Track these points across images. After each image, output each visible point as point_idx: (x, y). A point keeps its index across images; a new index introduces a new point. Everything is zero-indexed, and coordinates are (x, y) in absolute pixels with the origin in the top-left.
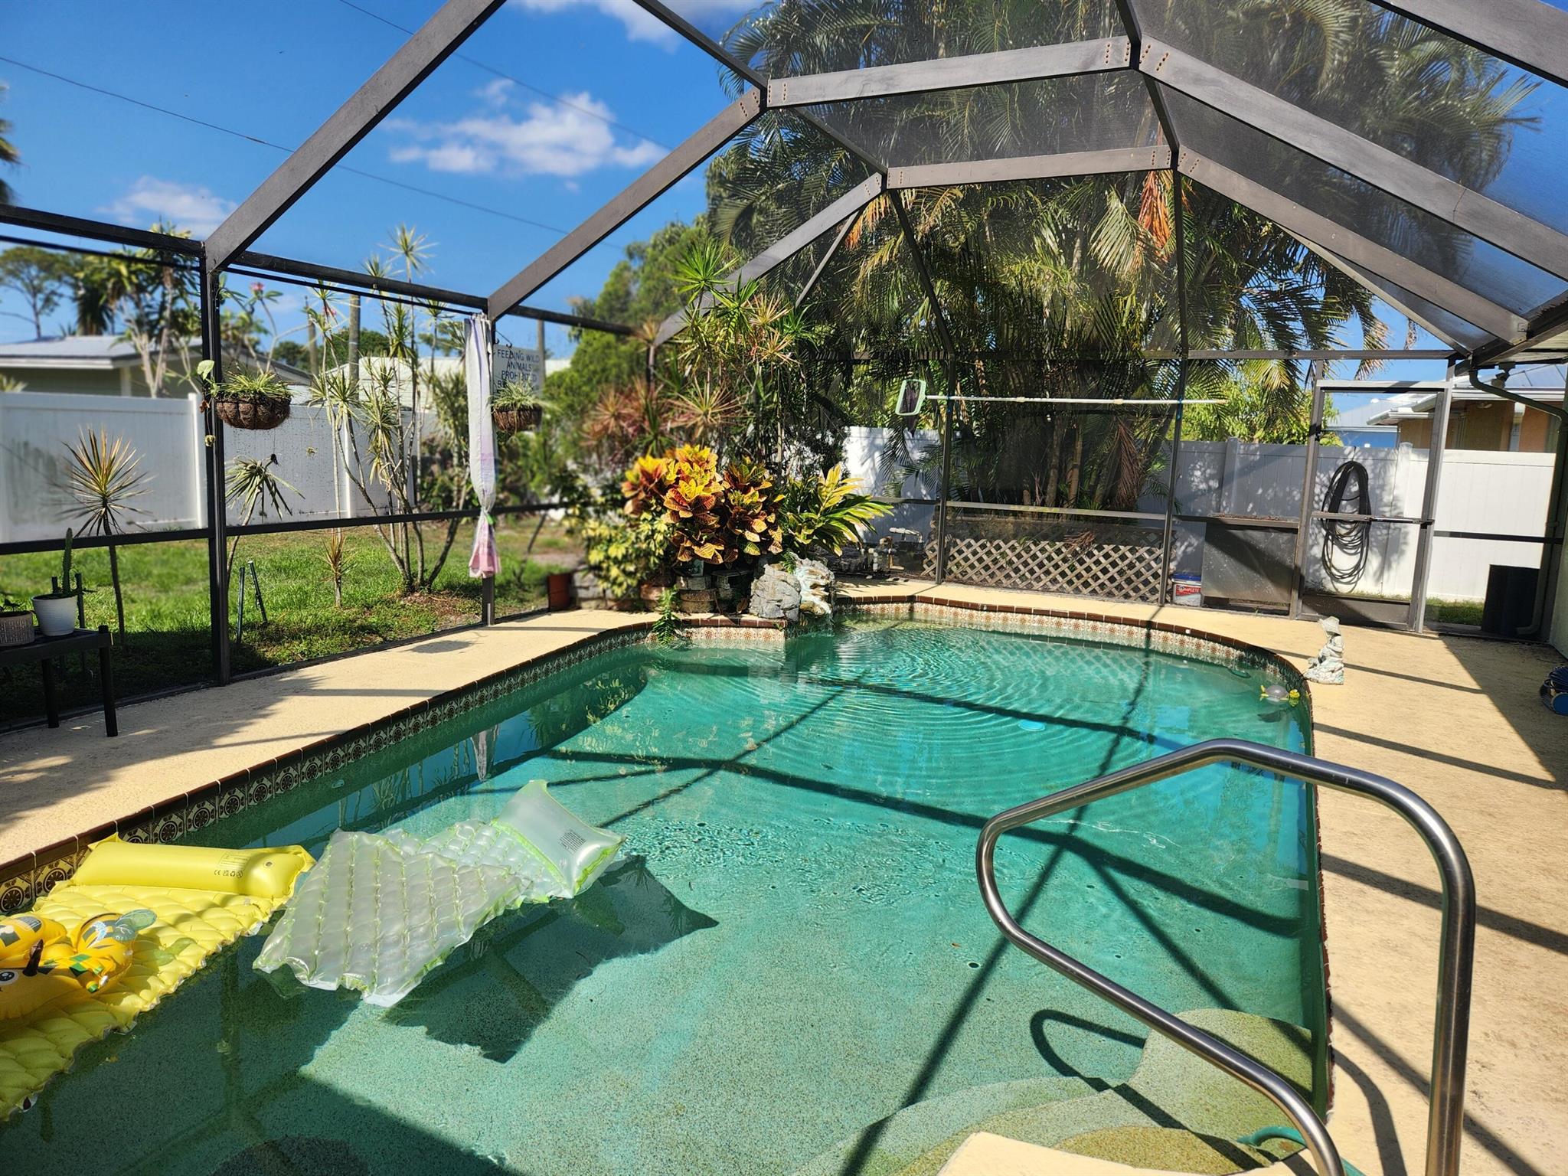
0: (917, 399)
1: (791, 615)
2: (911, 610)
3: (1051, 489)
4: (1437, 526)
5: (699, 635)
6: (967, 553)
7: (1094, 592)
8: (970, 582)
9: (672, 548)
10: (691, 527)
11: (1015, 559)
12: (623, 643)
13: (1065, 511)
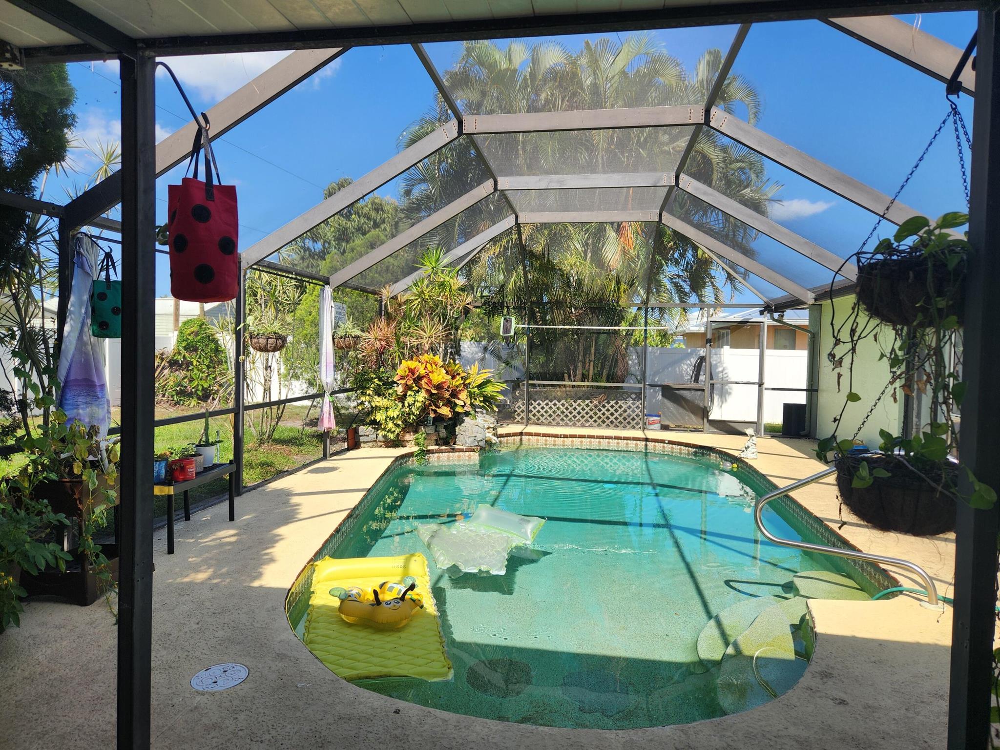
0: (511, 328)
1: (482, 444)
2: (521, 440)
3: (579, 372)
4: (765, 386)
5: (433, 458)
6: (539, 408)
7: (608, 425)
8: (542, 424)
9: (424, 409)
10: (434, 399)
11: (565, 410)
12: (401, 464)
13: (586, 384)
